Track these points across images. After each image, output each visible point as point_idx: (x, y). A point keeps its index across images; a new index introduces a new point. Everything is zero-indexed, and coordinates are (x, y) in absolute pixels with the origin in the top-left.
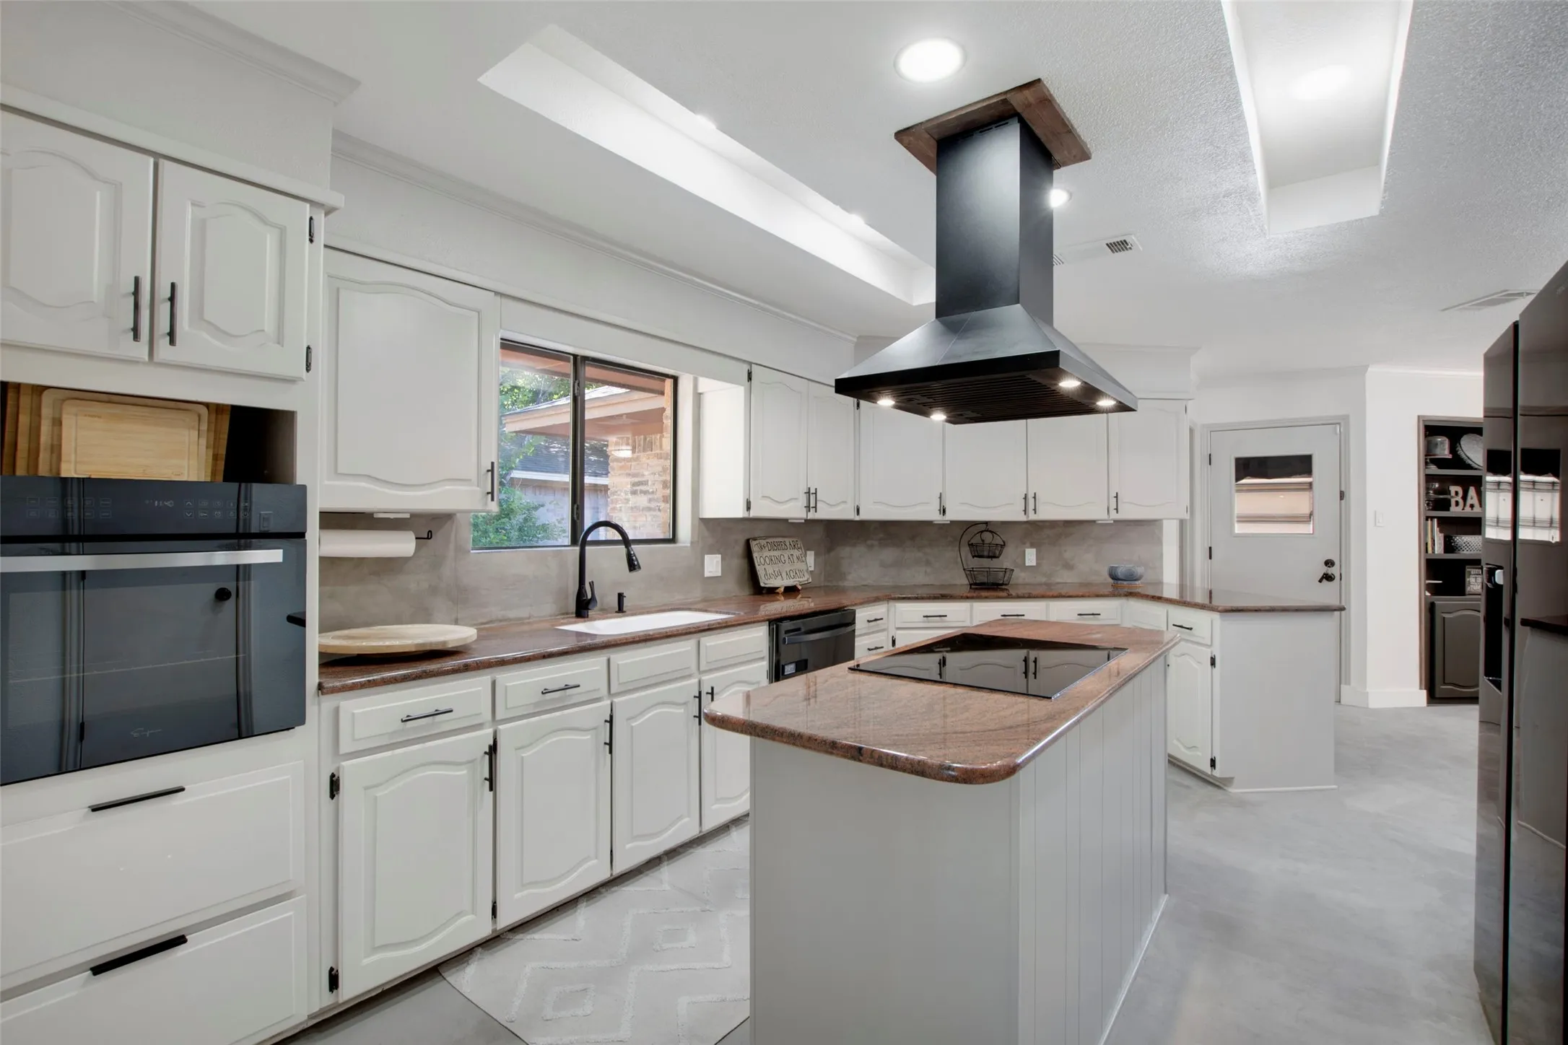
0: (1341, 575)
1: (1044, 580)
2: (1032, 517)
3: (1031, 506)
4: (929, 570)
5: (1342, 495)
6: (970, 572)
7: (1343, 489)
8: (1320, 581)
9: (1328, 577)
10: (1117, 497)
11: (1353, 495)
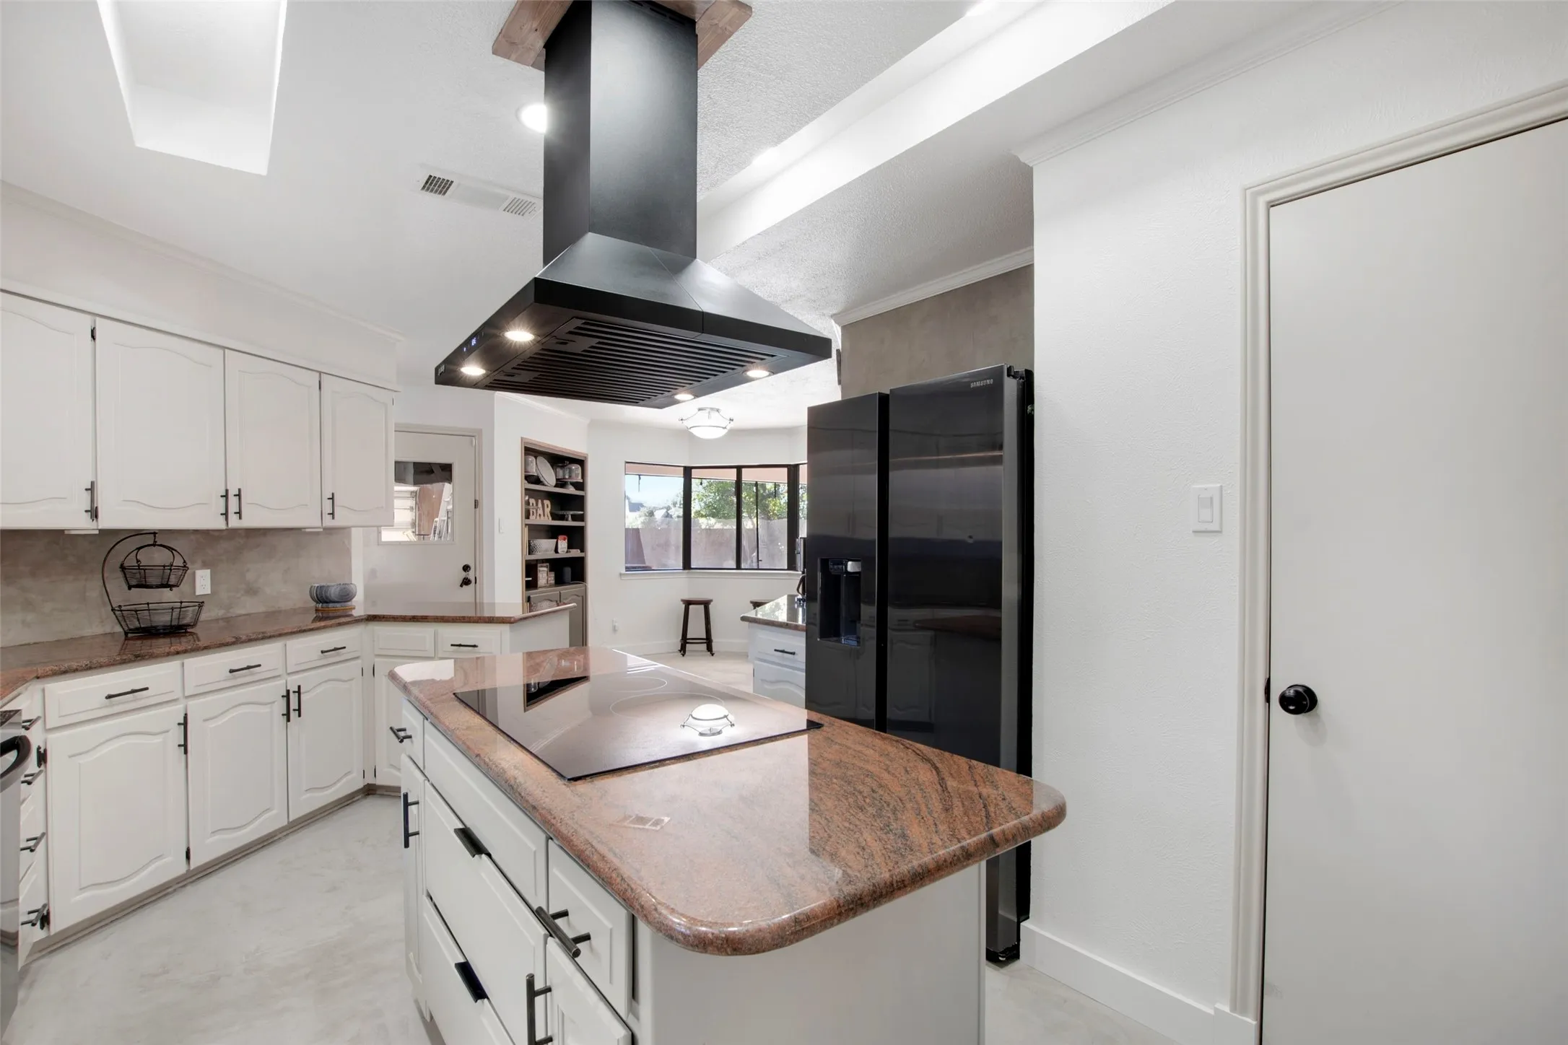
0: (476, 578)
1: (221, 613)
2: (234, 522)
3: (233, 506)
4: (30, 617)
5: (476, 504)
6: (119, 612)
7: (477, 499)
8: (461, 586)
9: (466, 582)
10: (332, 499)
11: (484, 503)
